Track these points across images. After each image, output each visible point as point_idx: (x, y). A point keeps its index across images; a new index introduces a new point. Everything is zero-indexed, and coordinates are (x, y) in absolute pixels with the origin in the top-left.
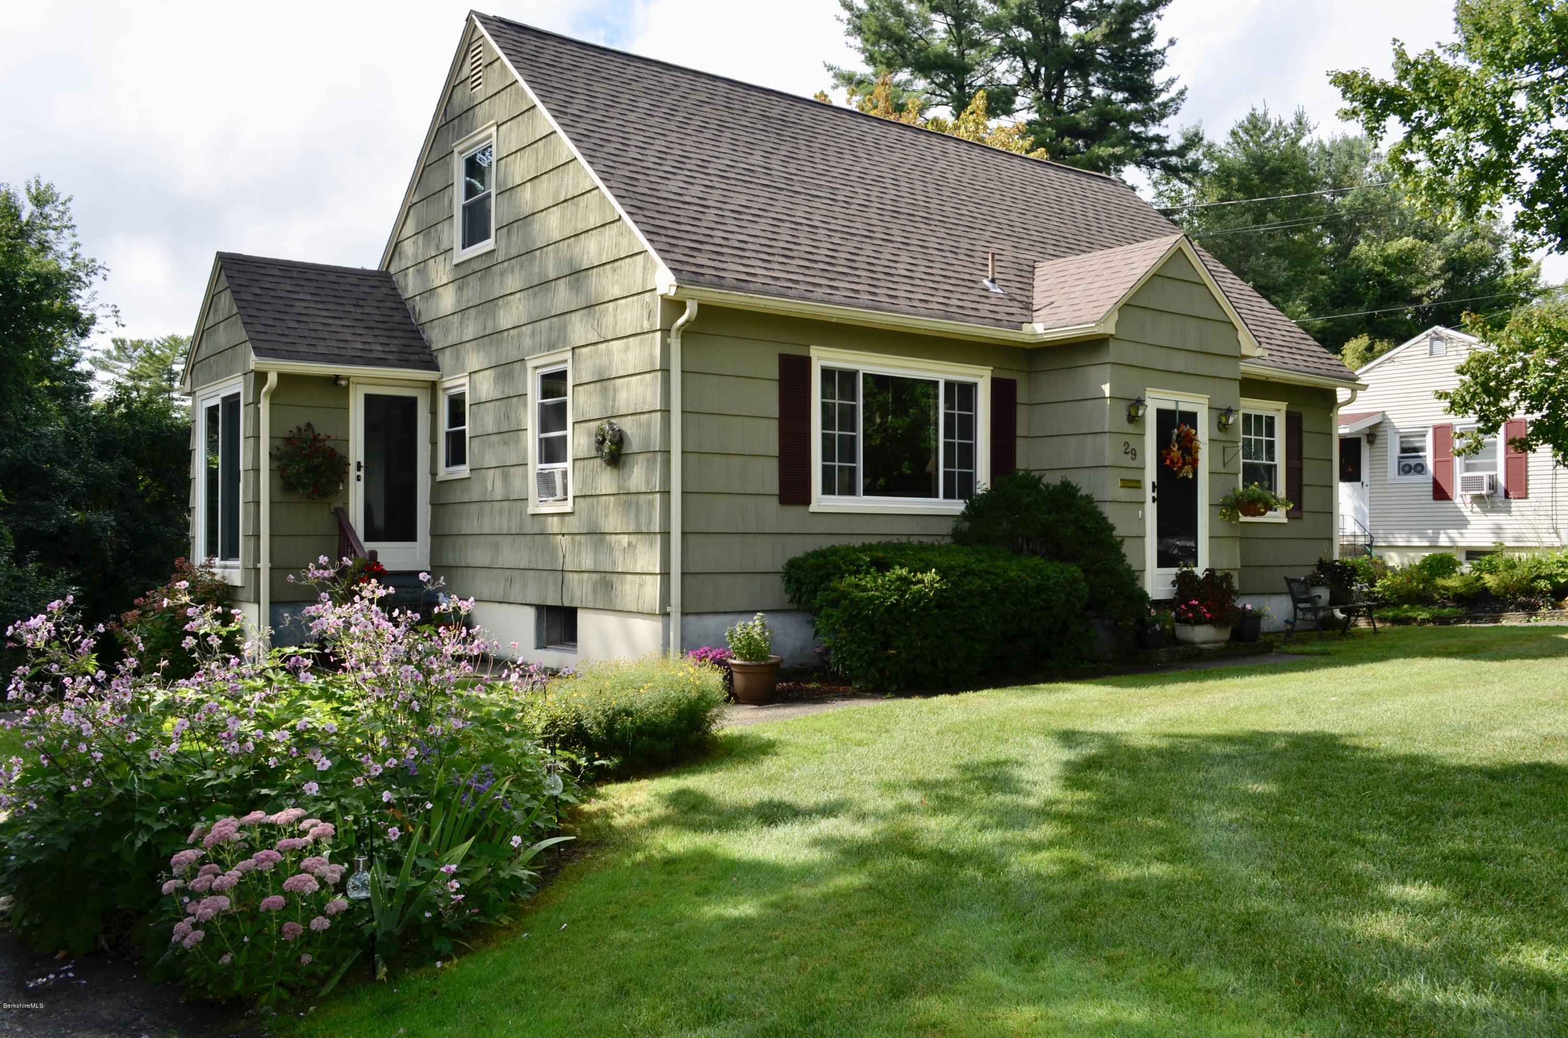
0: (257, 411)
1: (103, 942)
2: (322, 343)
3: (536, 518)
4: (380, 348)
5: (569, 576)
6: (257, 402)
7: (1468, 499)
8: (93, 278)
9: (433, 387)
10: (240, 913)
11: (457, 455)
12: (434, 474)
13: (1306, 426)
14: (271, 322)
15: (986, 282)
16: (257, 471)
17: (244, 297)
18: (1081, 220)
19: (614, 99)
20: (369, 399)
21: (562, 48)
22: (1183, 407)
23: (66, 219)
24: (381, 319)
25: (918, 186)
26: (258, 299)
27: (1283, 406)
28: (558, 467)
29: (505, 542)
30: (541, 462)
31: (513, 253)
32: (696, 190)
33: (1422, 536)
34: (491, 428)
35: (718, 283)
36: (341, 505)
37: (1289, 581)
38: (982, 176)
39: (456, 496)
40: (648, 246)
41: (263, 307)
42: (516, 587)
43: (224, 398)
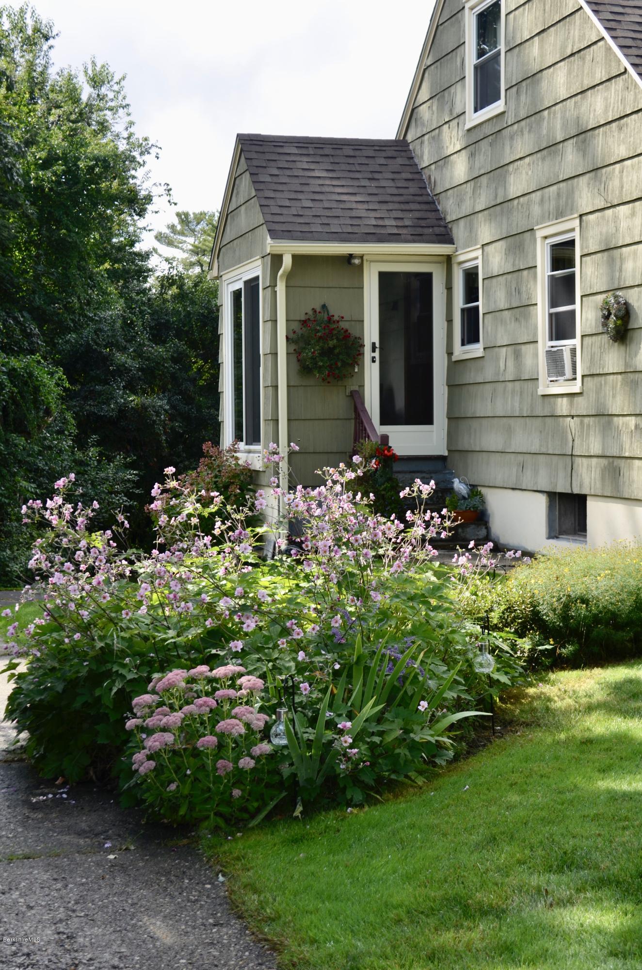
0: (275, 293)
1: (91, 773)
2: (336, 221)
3: (546, 399)
4: (394, 223)
5: (578, 461)
6: (273, 285)
8: (146, 157)
9: (448, 260)
10: (185, 749)
11: (471, 335)
12: (450, 353)
14: (287, 203)
16: (275, 355)
17: (261, 178)
20: (383, 276)
23: (120, 98)
24: (395, 191)
26: (275, 179)
28: (567, 344)
29: (517, 424)
30: (551, 339)
31: (523, 114)
34: (503, 305)
36: (356, 388)
39: (471, 376)
41: (280, 187)
42: (528, 473)
43: (246, 283)
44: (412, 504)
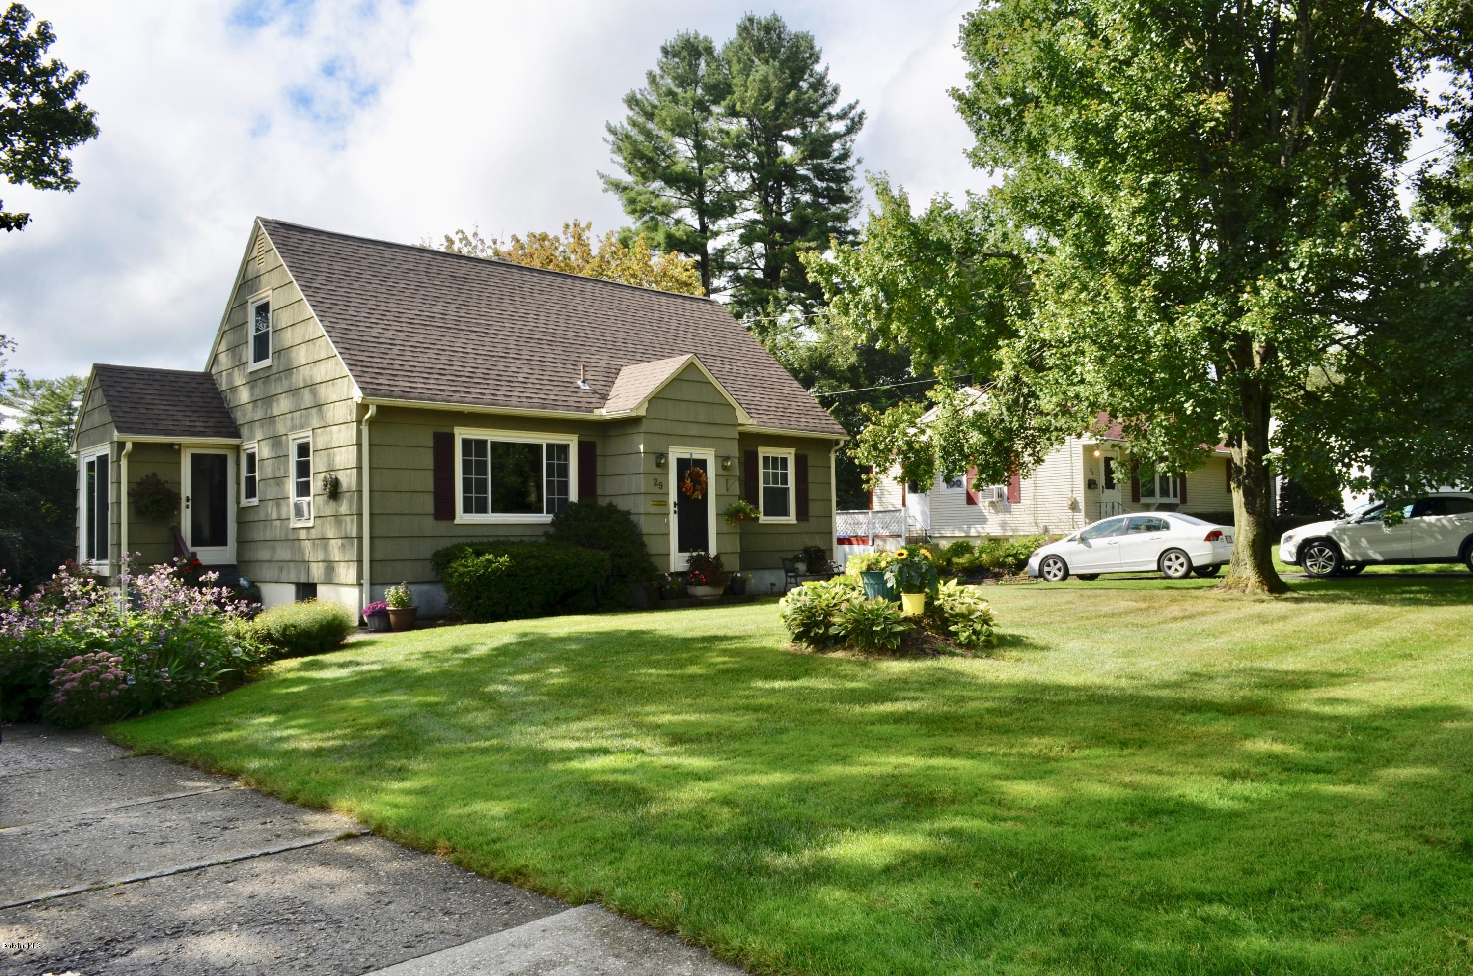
0: (119, 466)
2: (163, 422)
3: (294, 530)
4: (202, 424)
5: (312, 564)
6: (119, 460)
7: (987, 503)
9: (237, 449)
10: (83, 689)
11: (251, 493)
12: (238, 502)
13: (811, 462)
14: (129, 410)
15: (580, 383)
16: (119, 503)
17: (111, 393)
18: (672, 333)
19: (347, 274)
20: (194, 457)
21: (317, 239)
22: (695, 457)
24: (203, 405)
25: (553, 318)
26: (121, 394)
27: (793, 451)
28: (305, 499)
29: (278, 545)
30: (297, 496)
31: (282, 369)
32: (389, 334)
33: (961, 530)
34: (270, 476)
35: (390, 394)
36: (175, 524)
37: (784, 560)
38: (606, 306)
39: (252, 517)
40: (349, 373)
41: (124, 400)
42: (285, 573)
43: (99, 458)
44: (204, 584)
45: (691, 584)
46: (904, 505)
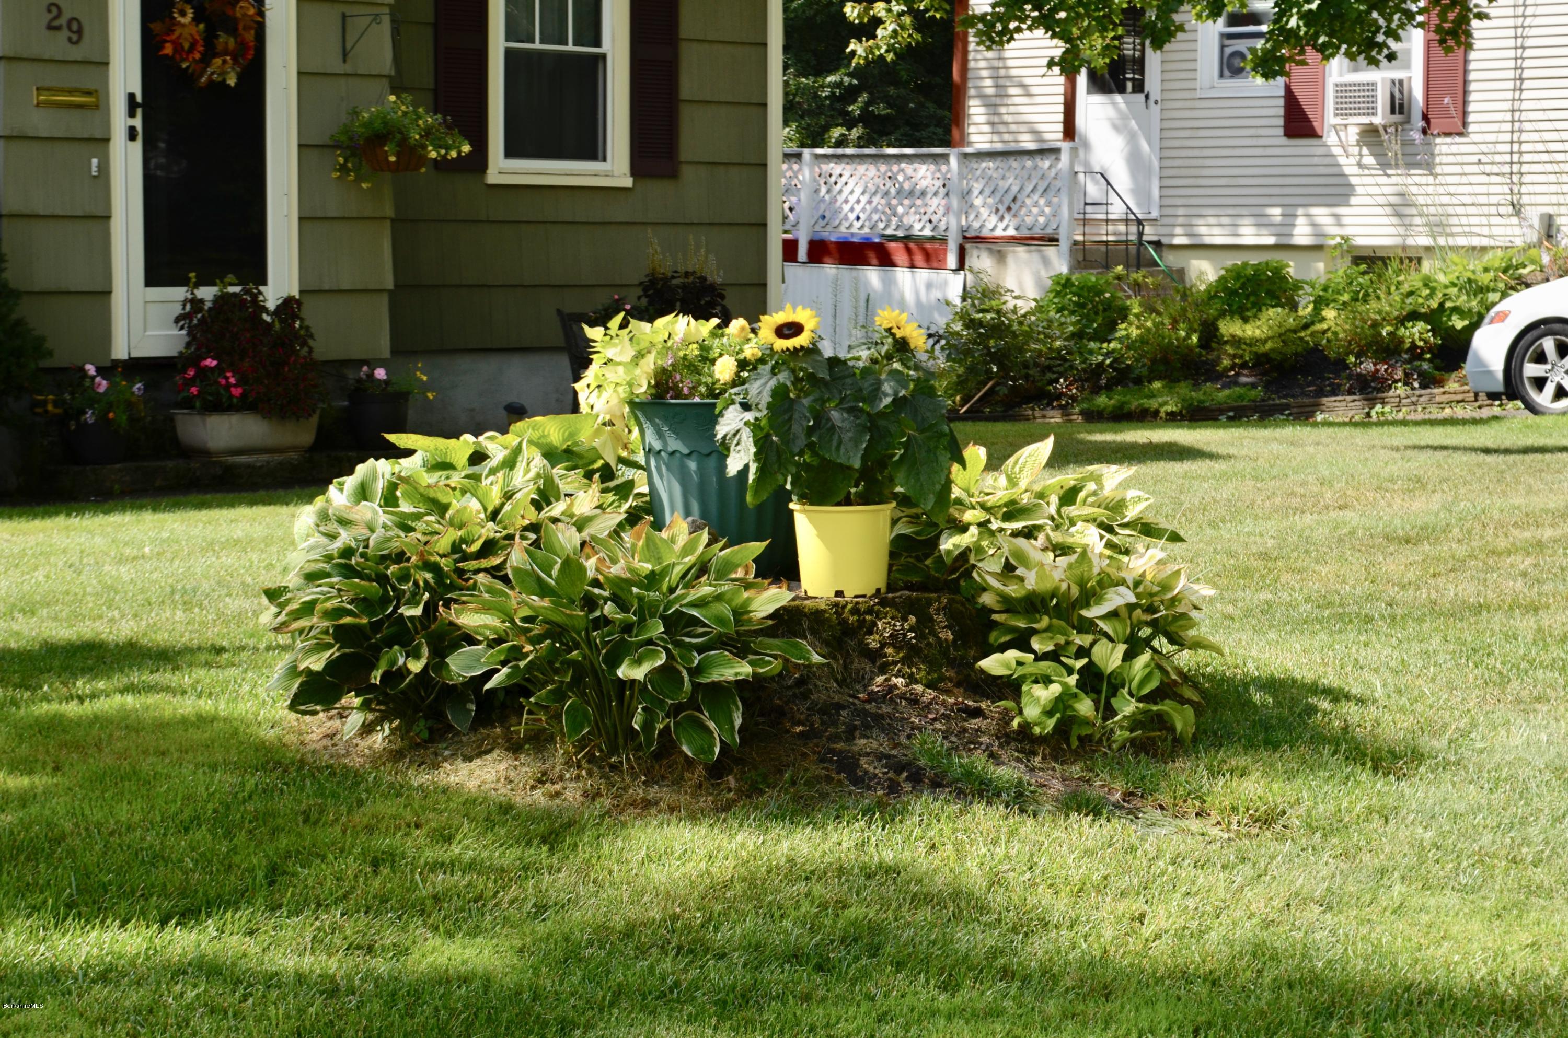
33: (1262, 223)
37: (567, 321)
45: (188, 404)
46: (1069, 131)
